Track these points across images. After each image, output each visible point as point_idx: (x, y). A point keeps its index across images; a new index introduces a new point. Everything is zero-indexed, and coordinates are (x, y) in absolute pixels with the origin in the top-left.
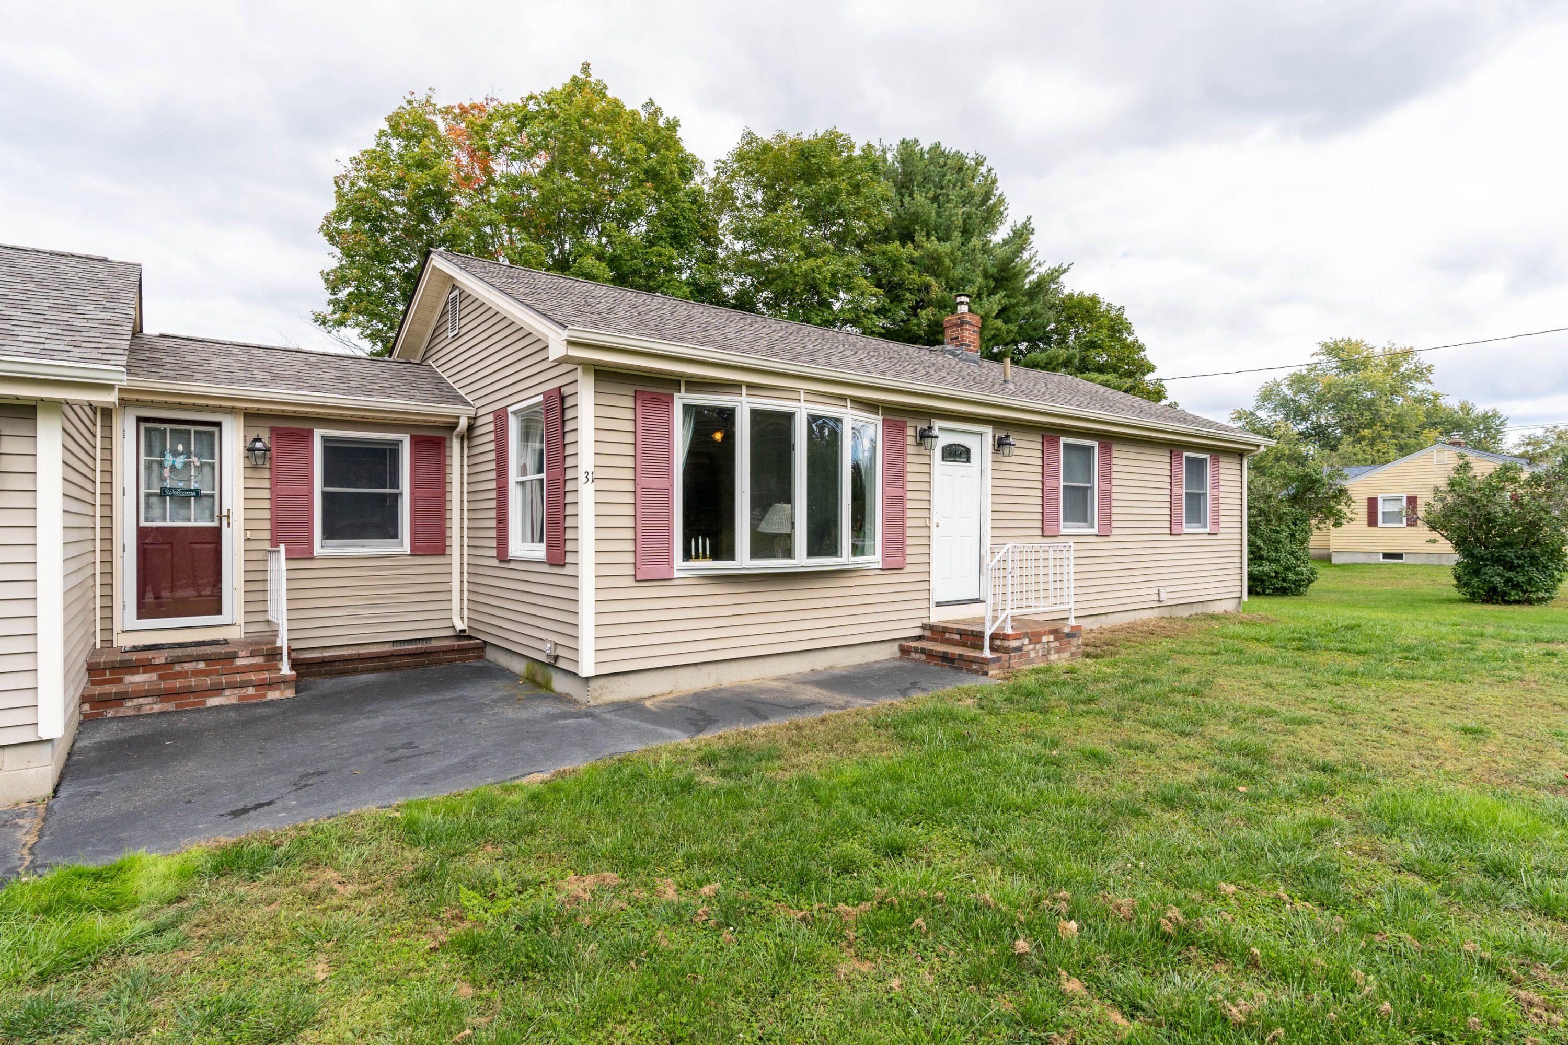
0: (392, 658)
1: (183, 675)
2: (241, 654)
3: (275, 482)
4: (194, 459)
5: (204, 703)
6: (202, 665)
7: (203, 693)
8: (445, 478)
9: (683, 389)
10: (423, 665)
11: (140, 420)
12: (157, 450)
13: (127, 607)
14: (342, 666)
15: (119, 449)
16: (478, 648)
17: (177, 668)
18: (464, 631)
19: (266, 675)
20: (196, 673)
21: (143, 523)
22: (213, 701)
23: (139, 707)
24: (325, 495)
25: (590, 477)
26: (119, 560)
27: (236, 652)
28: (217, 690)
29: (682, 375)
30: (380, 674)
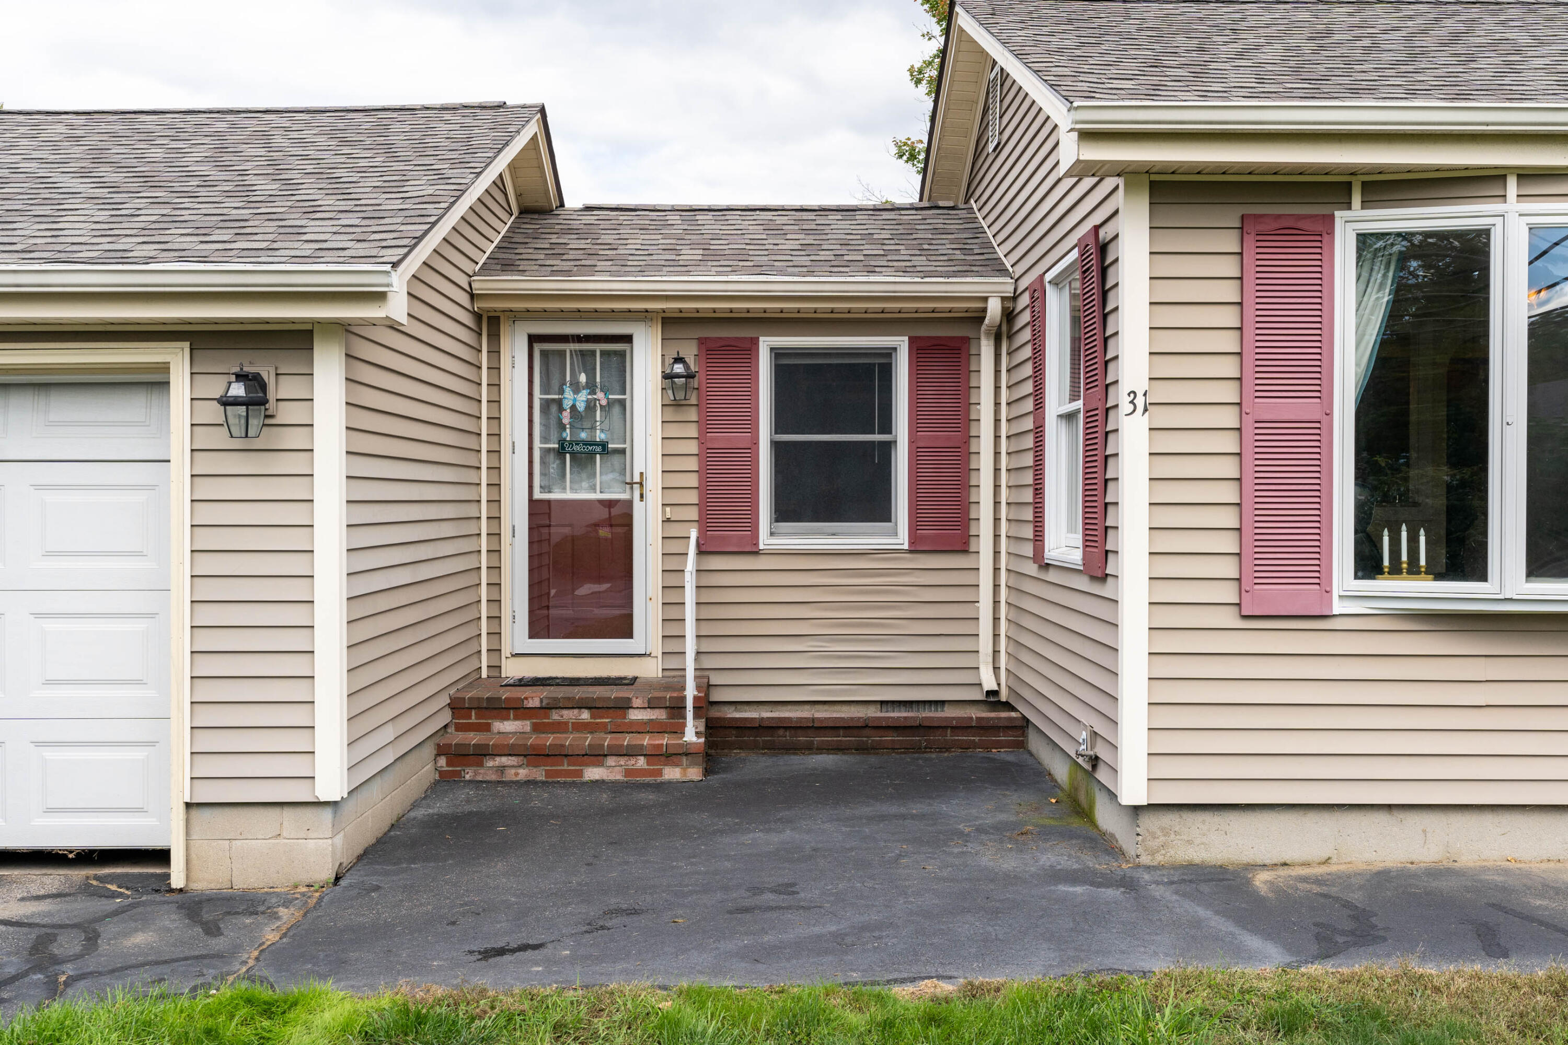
0: (867, 732)
1: (560, 727)
2: (637, 702)
3: (704, 425)
4: (600, 395)
5: (580, 774)
6: (585, 715)
7: (580, 759)
8: (968, 412)
9: (1356, 200)
10: (916, 749)
11: (533, 339)
12: (555, 383)
13: (516, 620)
14: (788, 737)
15: (508, 383)
16: (1015, 727)
17: (555, 716)
18: (995, 693)
19: (665, 740)
20: (580, 727)
21: (538, 495)
22: (593, 773)
23: (502, 769)
24: (777, 446)
25: (1140, 401)
26: (508, 548)
27: (629, 699)
28: (597, 756)
29: (1354, 171)
30: (845, 757)
